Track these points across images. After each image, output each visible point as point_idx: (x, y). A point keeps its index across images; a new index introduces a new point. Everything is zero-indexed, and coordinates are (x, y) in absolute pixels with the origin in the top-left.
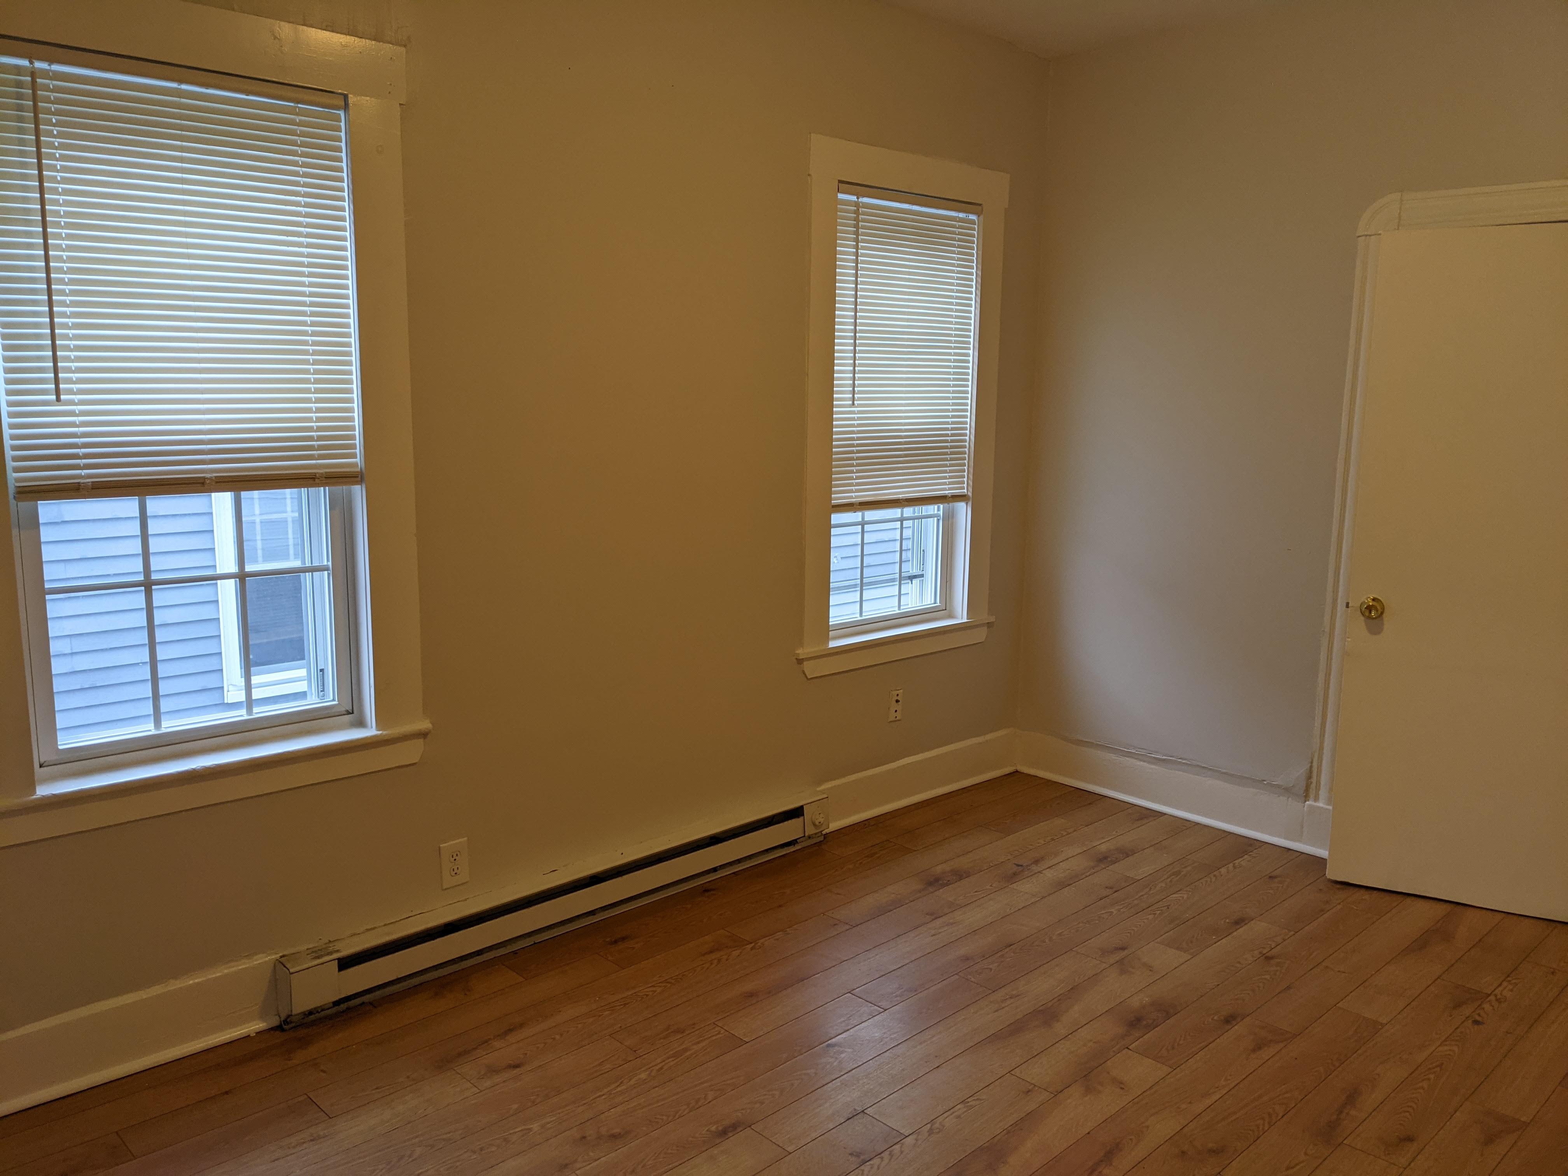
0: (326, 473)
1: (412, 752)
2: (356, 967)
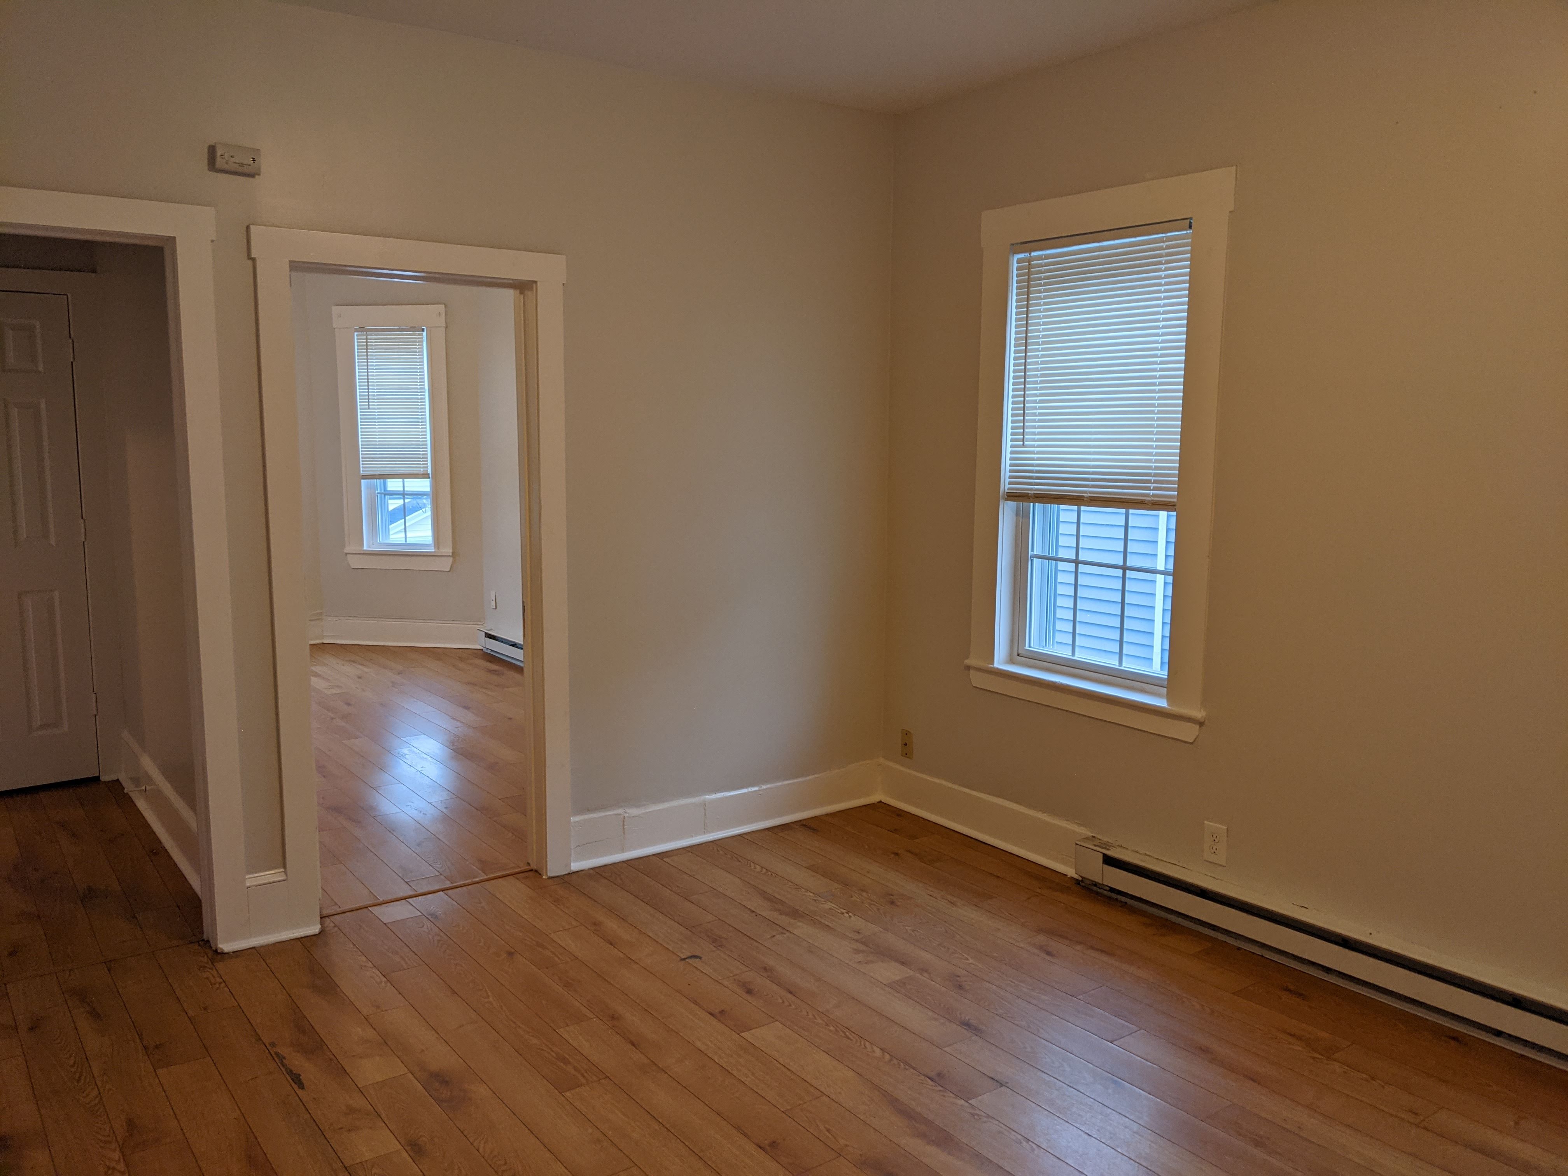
0: (1153, 500)
1: (1189, 732)
2: (1114, 868)
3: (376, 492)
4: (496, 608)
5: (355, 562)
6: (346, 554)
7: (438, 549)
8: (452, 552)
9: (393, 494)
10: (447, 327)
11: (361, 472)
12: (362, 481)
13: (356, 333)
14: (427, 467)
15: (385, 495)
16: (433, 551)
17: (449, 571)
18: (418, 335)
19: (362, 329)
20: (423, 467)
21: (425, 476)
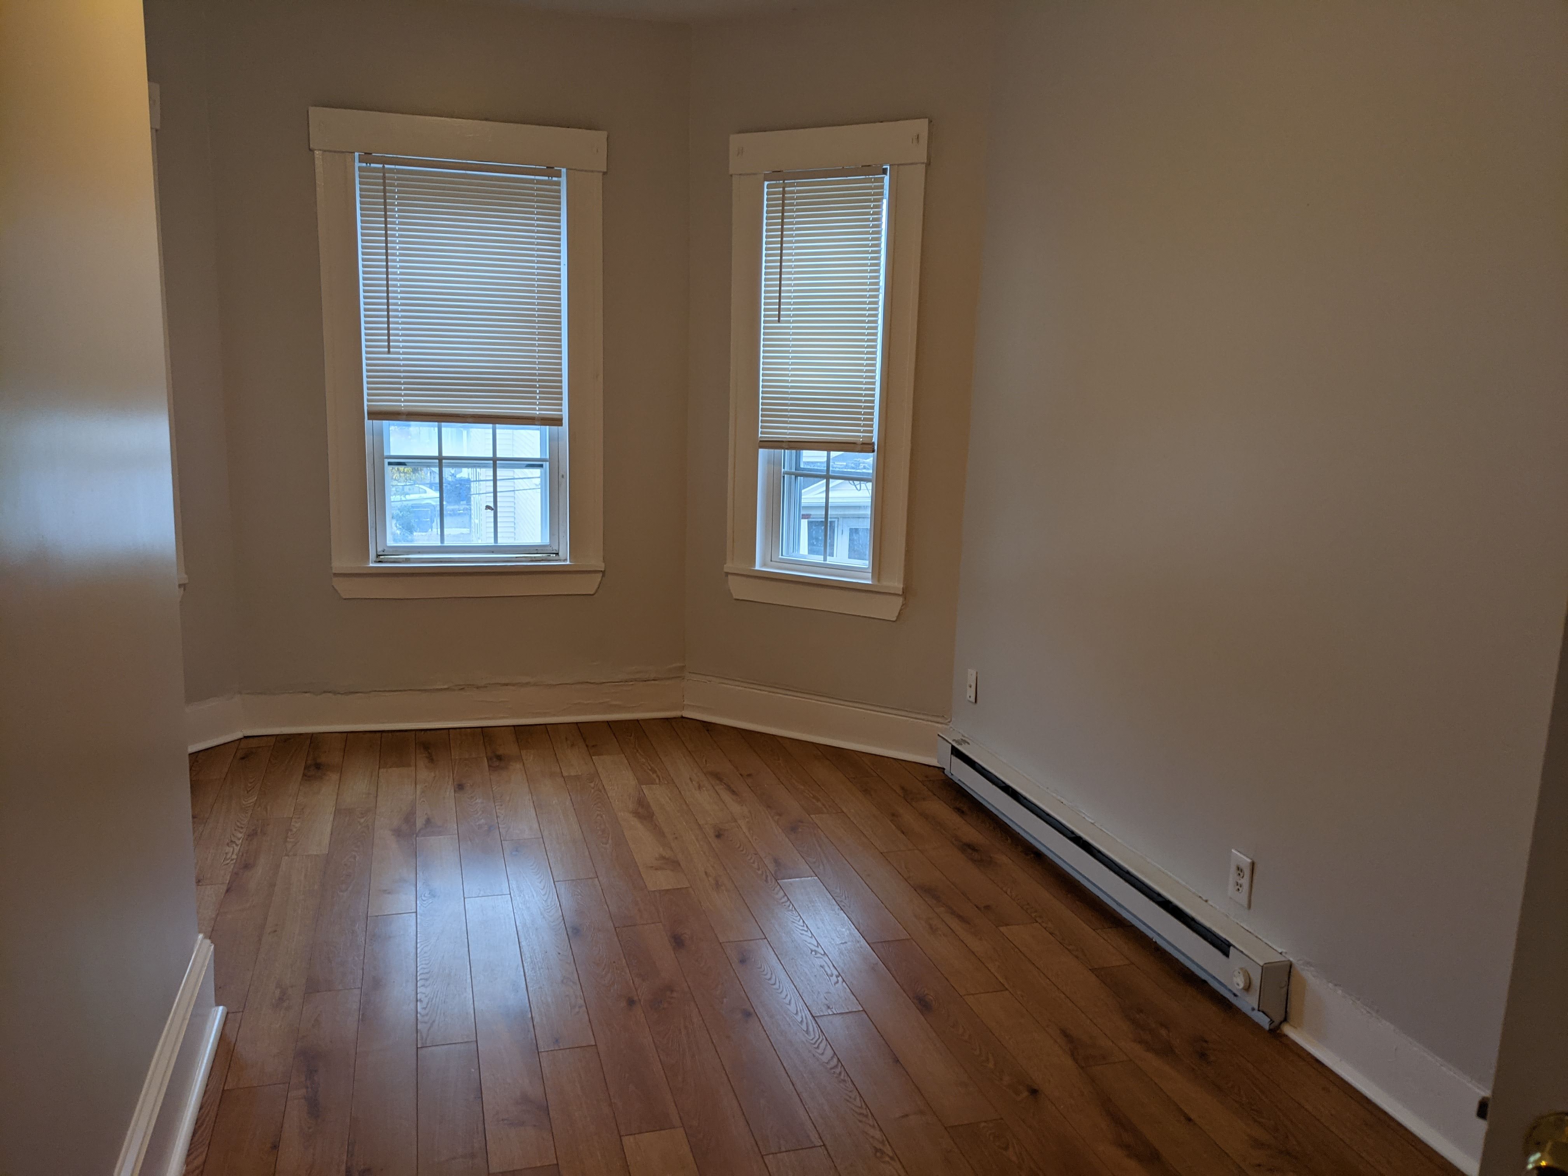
3: (783, 470)
4: (976, 702)
5: (739, 589)
6: (727, 574)
7: (879, 581)
8: (903, 589)
9: (812, 476)
10: (928, 164)
11: (760, 435)
12: (761, 451)
13: (766, 183)
14: (871, 432)
15: (796, 477)
16: (870, 582)
17: (894, 621)
18: (874, 182)
19: (777, 175)
20: (864, 431)
21: (866, 447)
